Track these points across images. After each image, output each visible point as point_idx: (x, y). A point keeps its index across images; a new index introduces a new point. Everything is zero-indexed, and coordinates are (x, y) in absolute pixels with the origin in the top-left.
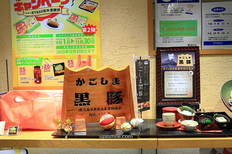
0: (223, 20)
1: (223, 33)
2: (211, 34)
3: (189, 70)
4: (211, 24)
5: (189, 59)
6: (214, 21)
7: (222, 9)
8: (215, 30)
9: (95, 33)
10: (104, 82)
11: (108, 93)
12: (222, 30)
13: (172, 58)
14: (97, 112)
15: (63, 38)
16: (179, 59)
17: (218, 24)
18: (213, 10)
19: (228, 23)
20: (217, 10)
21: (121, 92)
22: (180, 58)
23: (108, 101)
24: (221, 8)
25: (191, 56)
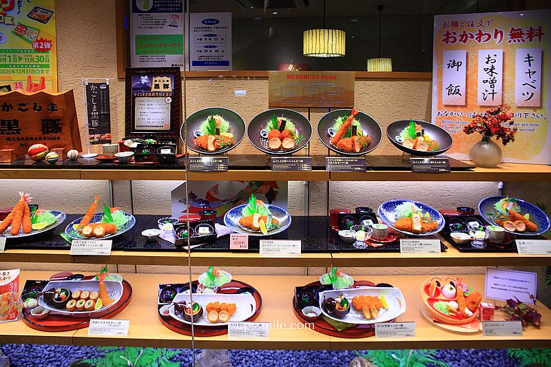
0: (216, 35)
1: (217, 51)
2: (201, 51)
3: (166, 97)
4: (201, 39)
5: (167, 83)
6: (205, 36)
7: (215, 22)
8: (206, 47)
9: (50, 49)
10: (38, 108)
11: (43, 121)
12: (214, 47)
13: (146, 81)
14: (28, 142)
15: (8, 54)
16: (154, 83)
17: (210, 39)
18: (203, 22)
19: (223, 39)
20: (209, 22)
21: (59, 120)
22: (156, 81)
23: (43, 130)
24: (214, 20)
25: (169, 79)
